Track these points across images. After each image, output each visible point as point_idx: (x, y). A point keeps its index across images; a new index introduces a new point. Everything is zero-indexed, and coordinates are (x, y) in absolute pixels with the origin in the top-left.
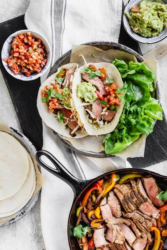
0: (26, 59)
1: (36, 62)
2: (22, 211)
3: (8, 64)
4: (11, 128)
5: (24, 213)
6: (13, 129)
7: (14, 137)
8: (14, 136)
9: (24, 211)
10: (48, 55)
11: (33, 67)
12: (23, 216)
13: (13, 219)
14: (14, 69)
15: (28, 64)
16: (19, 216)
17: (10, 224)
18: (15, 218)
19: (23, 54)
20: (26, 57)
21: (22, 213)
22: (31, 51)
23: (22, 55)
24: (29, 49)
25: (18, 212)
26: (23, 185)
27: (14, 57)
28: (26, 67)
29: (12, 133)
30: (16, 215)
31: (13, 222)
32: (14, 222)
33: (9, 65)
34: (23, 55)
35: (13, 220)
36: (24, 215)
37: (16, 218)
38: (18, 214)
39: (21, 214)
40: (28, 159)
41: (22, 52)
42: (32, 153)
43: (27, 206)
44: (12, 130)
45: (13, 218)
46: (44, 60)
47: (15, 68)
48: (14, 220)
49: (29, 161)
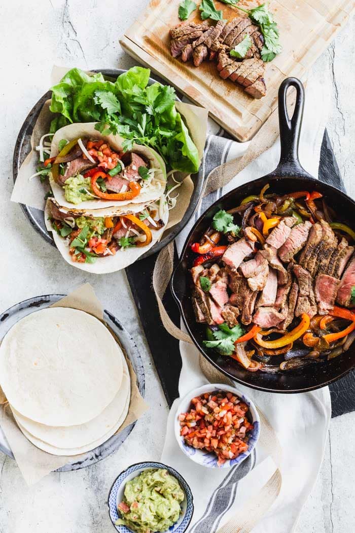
0: (223, 429)
1: (232, 412)
2: (97, 453)
3: (230, 459)
4: (105, 311)
5: (99, 457)
6: (108, 314)
7: (107, 327)
8: (108, 325)
9: (100, 453)
10: (220, 389)
11: (239, 418)
12: (97, 460)
13: (80, 463)
14: (238, 449)
15: (234, 425)
16: (91, 460)
17: (72, 470)
18: (83, 462)
19: (214, 432)
20: (221, 428)
21: (97, 456)
22: (210, 417)
23: (216, 434)
24: (208, 421)
25: (89, 452)
26: (105, 409)
27: (219, 448)
28: (238, 430)
29: (106, 321)
30: (85, 456)
31: (78, 468)
32: (80, 468)
33: (231, 457)
34: (217, 431)
35: (79, 465)
36: (100, 459)
37: (85, 462)
38: (89, 456)
39: (94, 457)
40: (122, 368)
41: (211, 433)
42: (131, 359)
43: (106, 446)
44: (107, 316)
45: (79, 461)
46: (227, 398)
47: (237, 447)
48: (81, 465)
49: (124, 372)
